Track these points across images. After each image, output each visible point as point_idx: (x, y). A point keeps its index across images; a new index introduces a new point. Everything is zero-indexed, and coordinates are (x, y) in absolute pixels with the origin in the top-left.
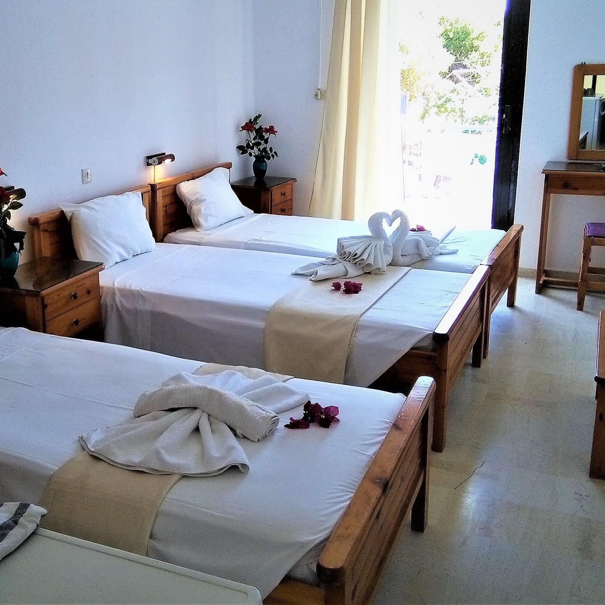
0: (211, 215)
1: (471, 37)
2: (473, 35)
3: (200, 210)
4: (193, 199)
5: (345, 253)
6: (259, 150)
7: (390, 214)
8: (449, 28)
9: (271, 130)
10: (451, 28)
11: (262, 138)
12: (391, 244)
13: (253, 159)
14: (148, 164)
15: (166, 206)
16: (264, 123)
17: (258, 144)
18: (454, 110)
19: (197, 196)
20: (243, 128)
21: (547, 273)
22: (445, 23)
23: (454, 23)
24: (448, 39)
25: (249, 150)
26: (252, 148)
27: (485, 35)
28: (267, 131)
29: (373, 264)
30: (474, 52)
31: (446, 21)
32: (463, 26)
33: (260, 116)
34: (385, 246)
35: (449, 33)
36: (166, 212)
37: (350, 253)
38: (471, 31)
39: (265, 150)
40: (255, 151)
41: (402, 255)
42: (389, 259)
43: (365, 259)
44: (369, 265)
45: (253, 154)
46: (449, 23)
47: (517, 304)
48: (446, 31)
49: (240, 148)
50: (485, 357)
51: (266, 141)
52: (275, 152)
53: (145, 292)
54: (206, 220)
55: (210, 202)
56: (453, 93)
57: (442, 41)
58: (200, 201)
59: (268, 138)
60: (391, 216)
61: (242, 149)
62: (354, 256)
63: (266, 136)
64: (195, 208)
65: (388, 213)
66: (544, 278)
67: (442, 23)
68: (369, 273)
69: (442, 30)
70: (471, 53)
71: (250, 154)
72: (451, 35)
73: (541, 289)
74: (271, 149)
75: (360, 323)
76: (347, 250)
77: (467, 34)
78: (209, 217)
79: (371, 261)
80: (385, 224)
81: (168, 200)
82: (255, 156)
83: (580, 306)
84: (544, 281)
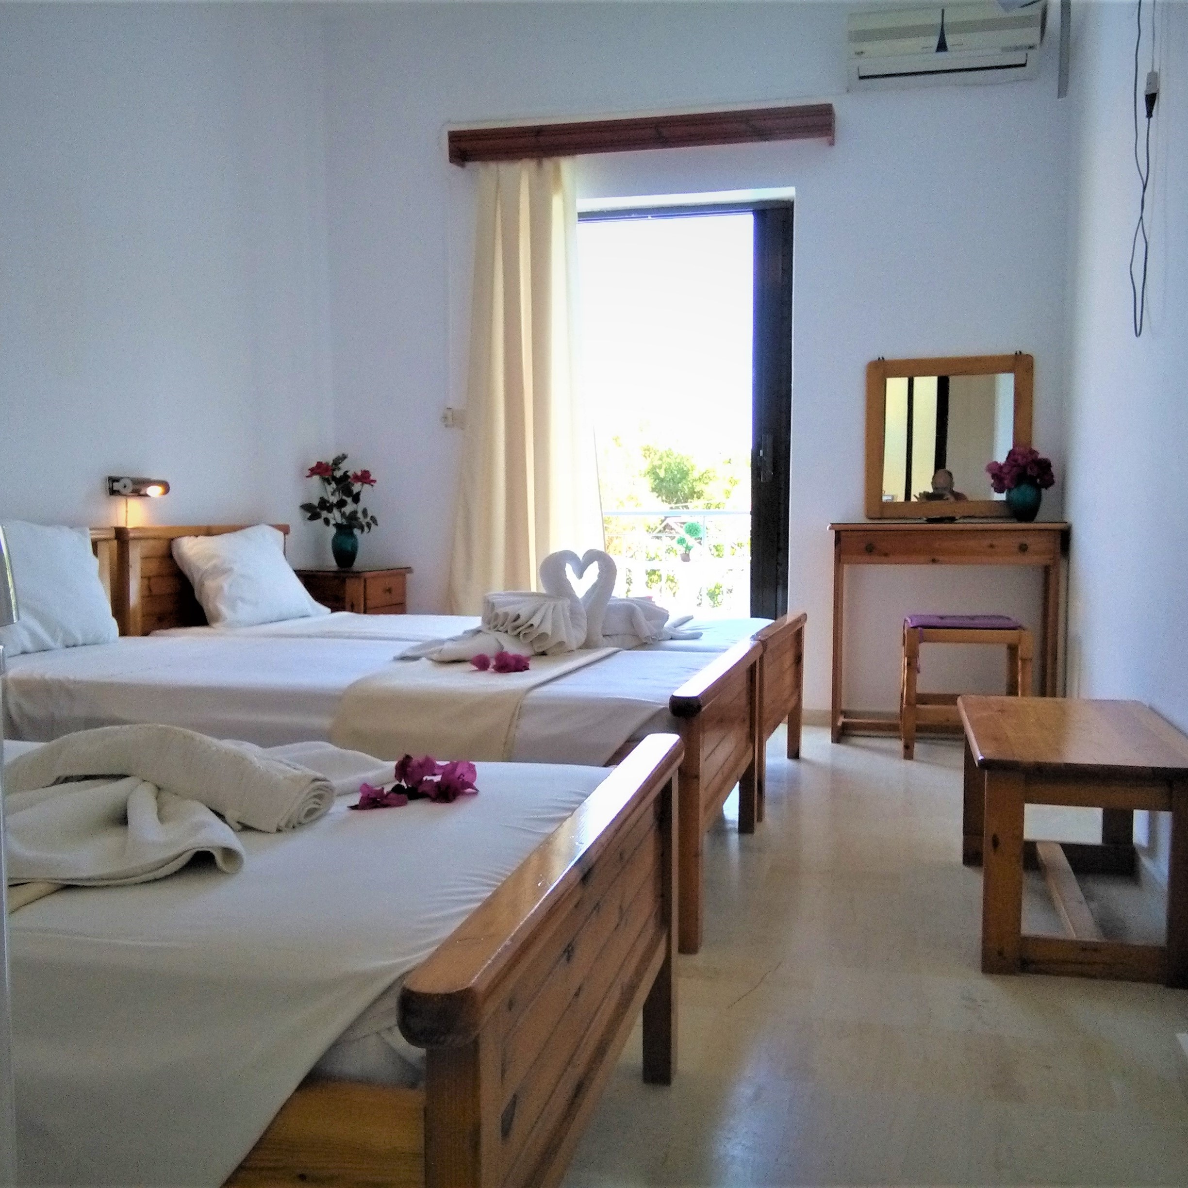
0: (243, 600)
1: (690, 477)
2: (694, 475)
3: (220, 589)
4: (206, 567)
5: (497, 615)
6: (343, 515)
7: (581, 556)
8: (657, 463)
9: (365, 477)
10: (660, 462)
11: (348, 491)
12: (583, 610)
13: (332, 531)
14: (113, 492)
15: (149, 578)
16: (351, 467)
17: (341, 504)
18: (672, 578)
19: (214, 562)
20: (314, 471)
21: (846, 714)
22: (652, 456)
23: (664, 455)
24: (657, 477)
25: (324, 514)
26: (330, 510)
27: (711, 475)
28: (357, 478)
29: (550, 633)
30: (695, 499)
31: (653, 453)
32: (678, 460)
33: (344, 457)
34: (573, 613)
35: (658, 470)
36: (150, 590)
37: (506, 615)
38: (690, 469)
39: (353, 516)
40: (336, 516)
41: (603, 635)
42: (582, 638)
43: (536, 624)
44: (543, 636)
45: (332, 522)
46: (657, 457)
47: (803, 753)
48: (654, 468)
49: (307, 507)
50: (760, 819)
51: (356, 498)
52: (372, 518)
53: (75, 682)
54: (233, 608)
55: (242, 576)
56: (669, 553)
57: (649, 482)
58: (221, 571)
59: (358, 494)
60: (581, 559)
61: (313, 511)
62: (515, 620)
63: (356, 487)
64: (210, 584)
65: (575, 552)
66: (841, 720)
67: (647, 455)
68: (543, 654)
69: (647, 466)
70: (692, 501)
71: (327, 522)
72: (662, 474)
73: (841, 735)
74: (365, 512)
75: (525, 702)
76: (500, 611)
77: (684, 474)
78: (240, 604)
79: (547, 628)
80: (569, 571)
81: (154, 567)
82: (337, 525)
83: (908, 754)
84: (844, 723)
